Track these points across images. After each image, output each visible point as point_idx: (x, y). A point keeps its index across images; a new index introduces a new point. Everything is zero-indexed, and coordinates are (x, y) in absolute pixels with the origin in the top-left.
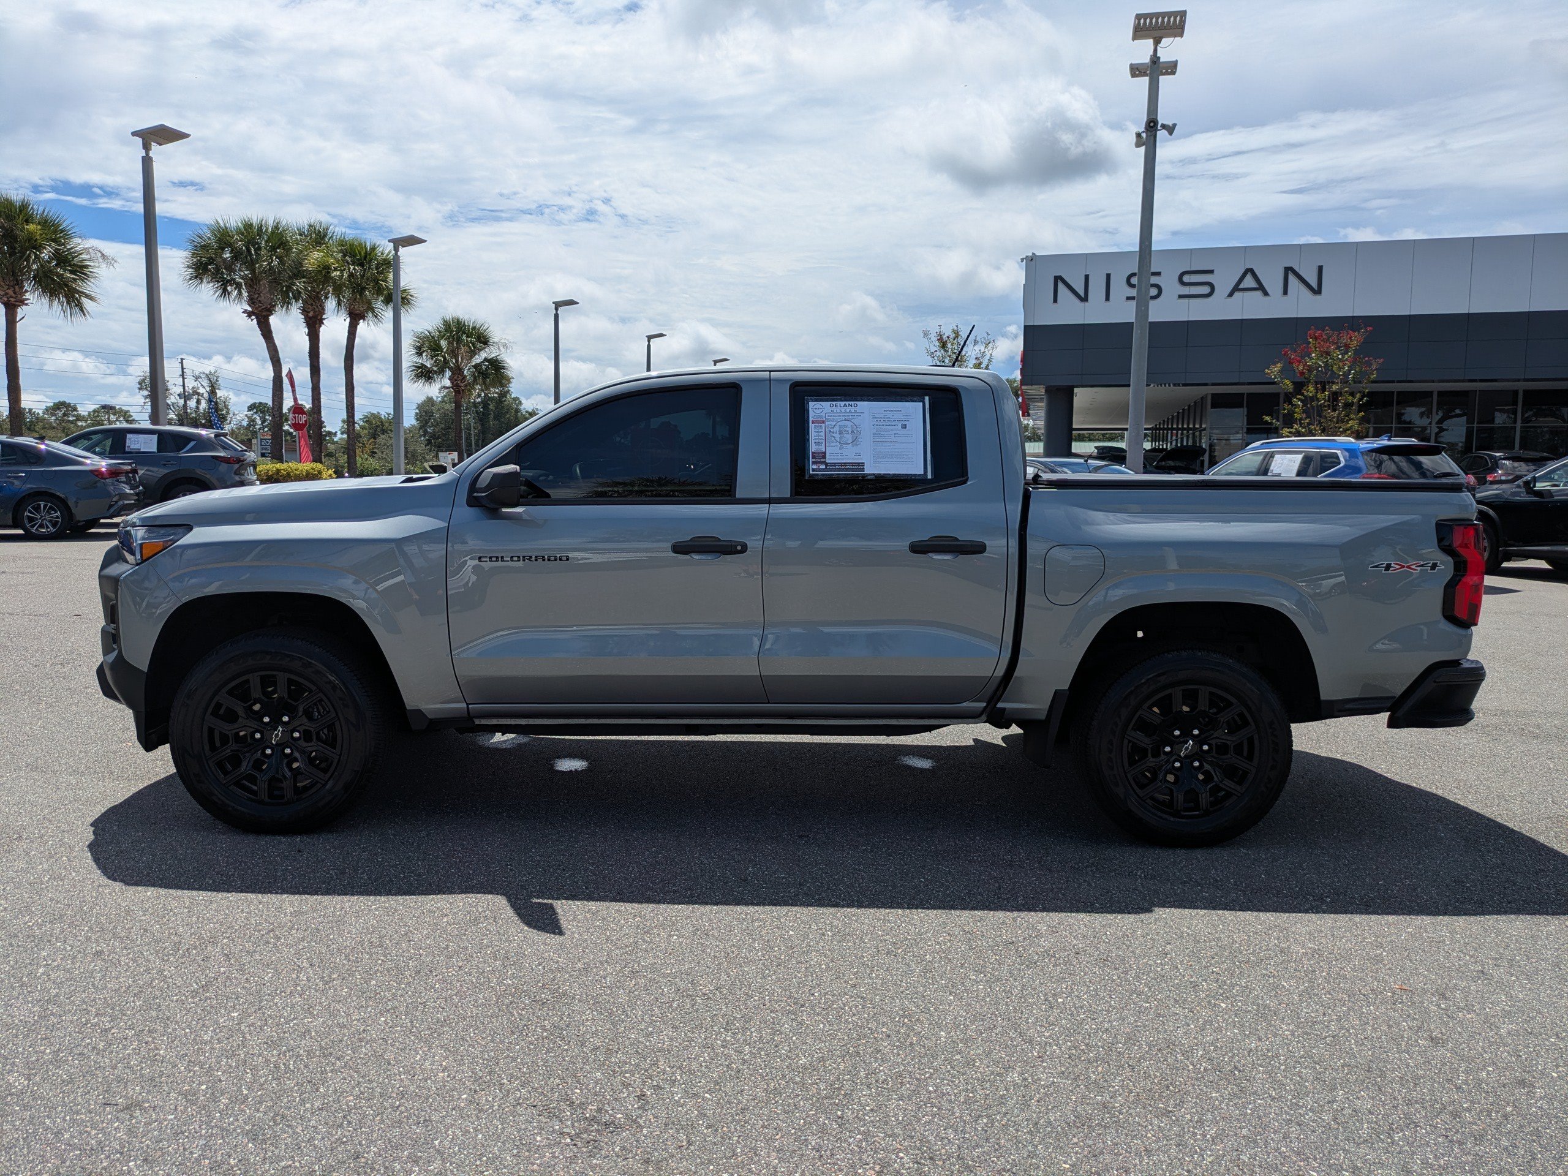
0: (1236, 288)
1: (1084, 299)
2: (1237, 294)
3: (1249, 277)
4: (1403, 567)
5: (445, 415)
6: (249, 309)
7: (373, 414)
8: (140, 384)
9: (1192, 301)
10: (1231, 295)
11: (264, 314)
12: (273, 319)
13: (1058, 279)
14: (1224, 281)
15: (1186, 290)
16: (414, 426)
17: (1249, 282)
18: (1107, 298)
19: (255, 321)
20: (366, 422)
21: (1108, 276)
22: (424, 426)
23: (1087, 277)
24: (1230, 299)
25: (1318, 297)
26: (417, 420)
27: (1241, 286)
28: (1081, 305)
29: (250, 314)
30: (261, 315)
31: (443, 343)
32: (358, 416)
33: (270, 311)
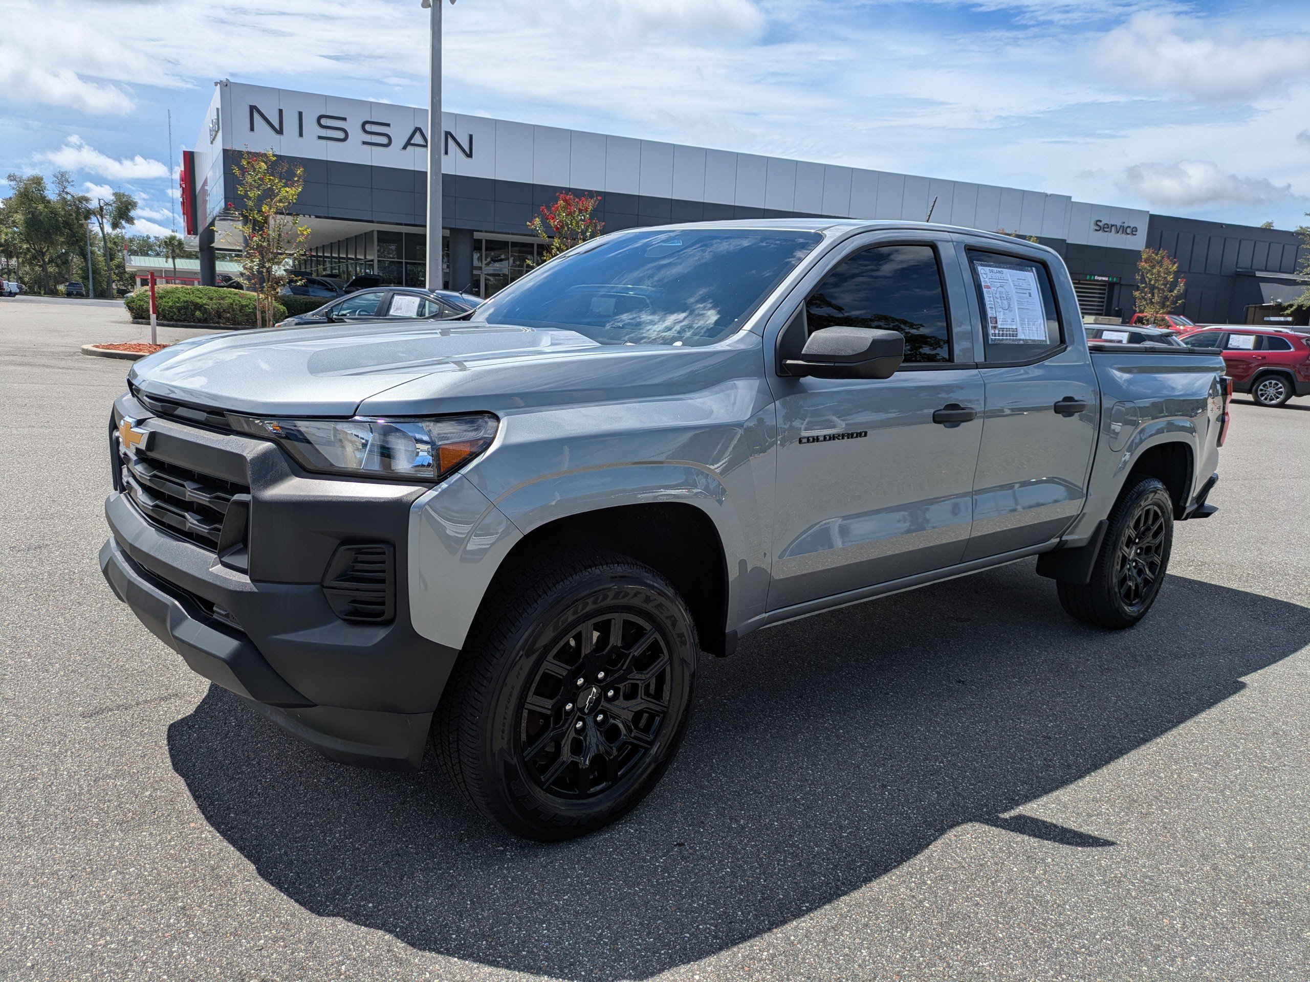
0: (408, 143)
1: (280, 132)
2: (409, 148)
3: (418, 135)
9: (374, 148)
10: (405, 148)
13: (253, 109)
14: (400, 135)
15: (368, 138)
17: (417, 139)
18: (301, 135)
21: (300, 114)
23: (281, 111)
24: (403, 152)
25: (469, 159)
27: (412, 142)
28: (278, 136)
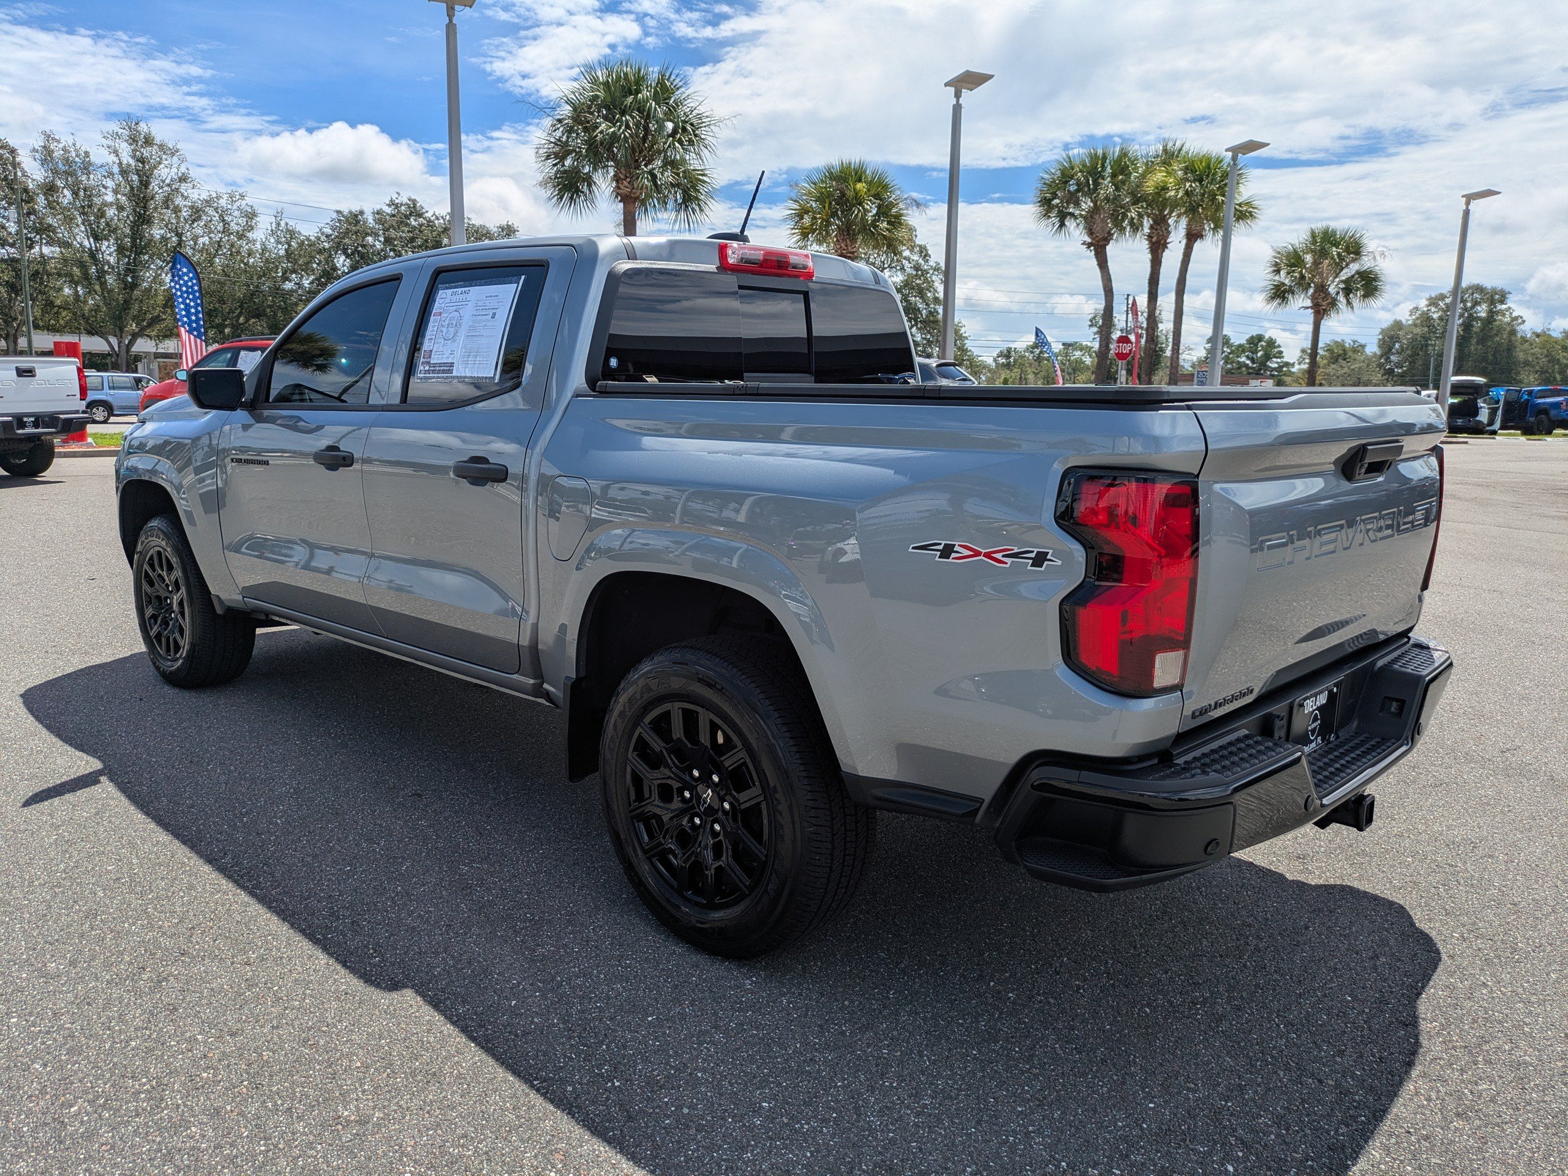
4: (988, 555)
5: (1414, 340)
6: (1089, 240)
7: (1336, 342)
8: (1091, 321)
11: (1101, 243)
12: (1110, 249)
16: (1375, 354)
19: (1093, 253)
20: (1327, 350)
22: (1386, 353)
26: (1379, 347)
29: (1089, 245)
30: (1099, 246)
31: (1308, 258)
32: (1321, 345)
33: (1107, 239)
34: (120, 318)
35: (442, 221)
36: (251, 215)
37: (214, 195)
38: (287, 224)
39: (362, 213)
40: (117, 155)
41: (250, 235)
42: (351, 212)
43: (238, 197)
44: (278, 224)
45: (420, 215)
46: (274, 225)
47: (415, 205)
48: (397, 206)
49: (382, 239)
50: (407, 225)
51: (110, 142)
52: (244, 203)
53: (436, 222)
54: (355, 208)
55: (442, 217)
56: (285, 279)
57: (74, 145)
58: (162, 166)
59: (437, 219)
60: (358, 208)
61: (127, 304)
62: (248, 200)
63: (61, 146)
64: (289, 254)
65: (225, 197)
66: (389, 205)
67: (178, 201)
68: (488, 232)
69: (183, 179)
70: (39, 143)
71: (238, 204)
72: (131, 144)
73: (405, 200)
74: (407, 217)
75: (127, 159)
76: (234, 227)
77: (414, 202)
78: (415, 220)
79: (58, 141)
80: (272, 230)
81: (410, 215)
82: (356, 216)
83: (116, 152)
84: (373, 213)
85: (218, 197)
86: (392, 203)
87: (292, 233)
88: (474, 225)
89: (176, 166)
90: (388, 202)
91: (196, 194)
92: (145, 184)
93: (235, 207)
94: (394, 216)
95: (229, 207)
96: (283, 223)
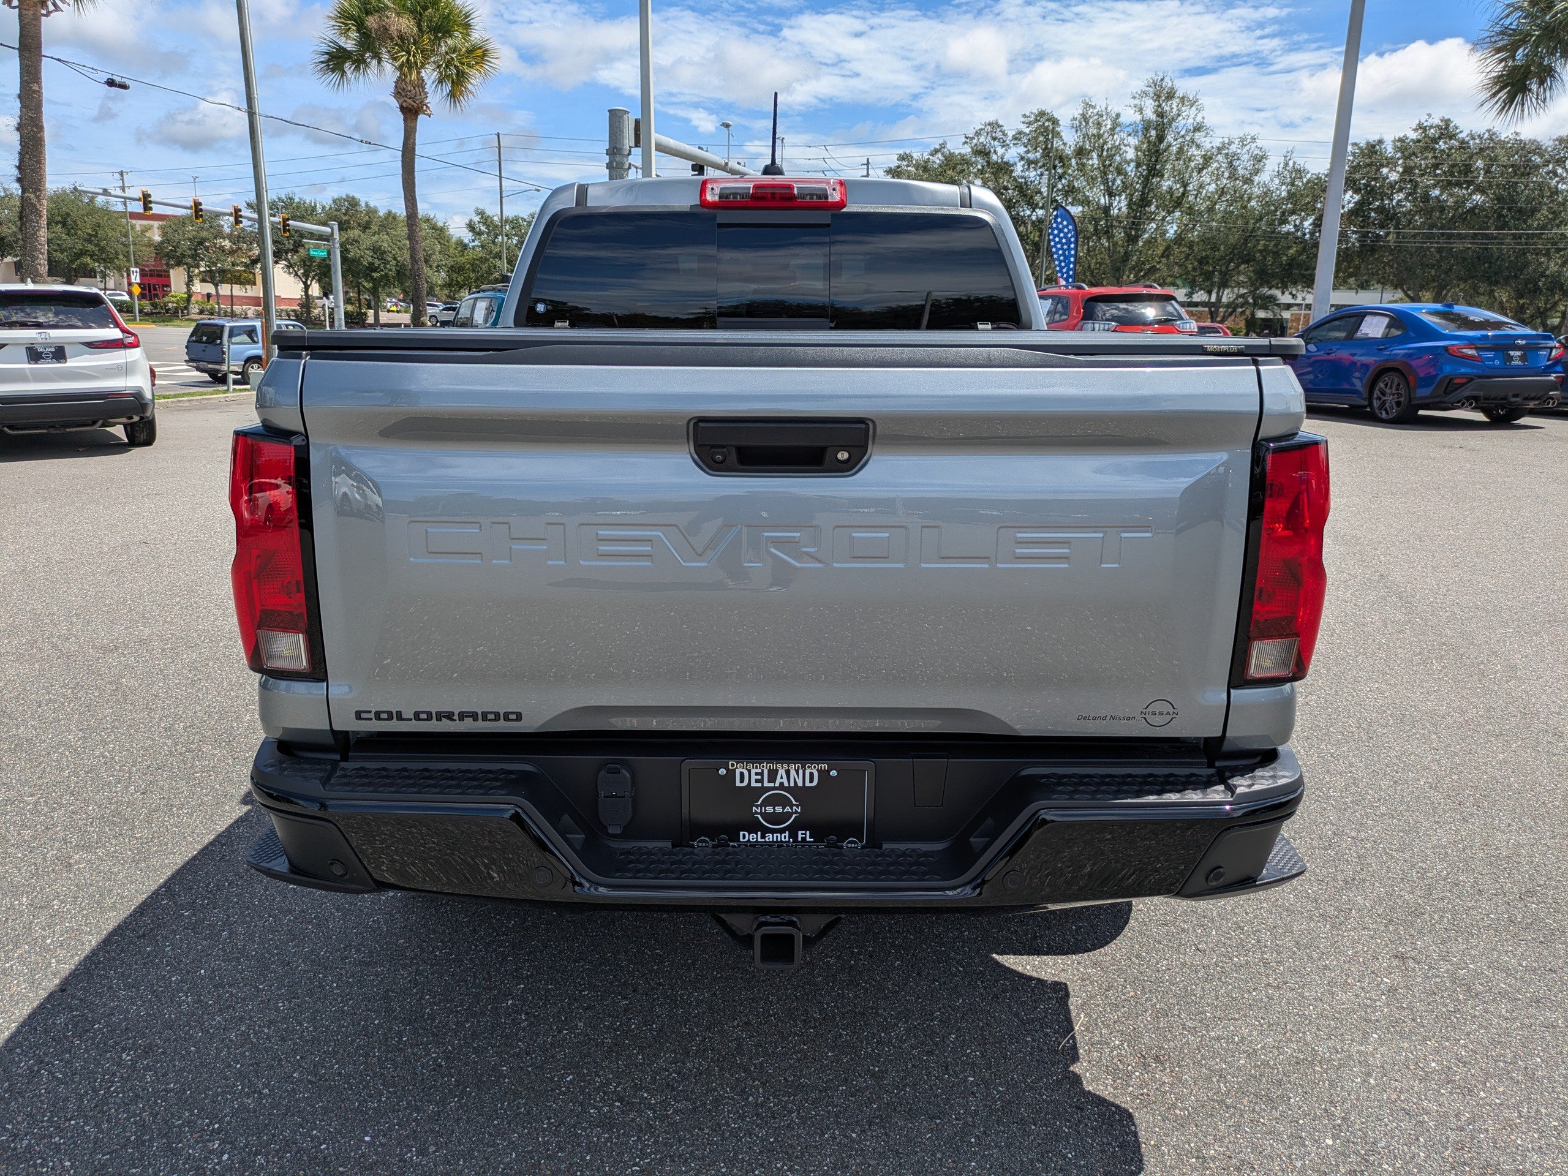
34: (1118, 269)
35: (1478, 141)
36: (1259, 159)
37: (1227, 141)
38: (1295, 163)
39: (1380, 142)
40: (1141, 113)
41: (1256, 179)
42: (1368, 143)
43: (1249, 141)
44: (1286, 164)
45: (1452, 137)
46: (1282, 166)
47: (1447, 126)
48: (1425, 129)
49: (1400, 169)
50: (1434, 149)
51: (1137, 102)
52: (1254, 145)
53: (1471, 142)
54: (1373, 138)
55: (1479, 136)
56: (1284, 222)
57: (1106, 109)
58: (1181, 118)
59: (1474, 139)
60: (1377, 138)
61: (1127, 256)
62: (1259, 143)
63: (1095, 111)
64: (1291, 196)
65: (1236, 142)
66: (1415, 130)
67: (1193, 151)
68: (1539, 147)
69: (1198, 129)
70: (1077, 112)
71: (1248, 147)
72: (1155, 101)
73: (1436, 121)
74: (1435, 141)
75: (1150, 115)
76: (1241, 171)
77: (1447, 122)
78: (1445, 143)
79: (1094, 107)
80: (1278, 172)
81: (1440, 138)
82: (1373, 146)
83: (1141, 110)
84: (1394, 141)
85: (1230, 143)
86: (1421, 127)
87: (1299, 172)
88: (1521, 141)
89: (1193, 116)
90: (1414, 127)
91: (1208, 143)
92: (1161, 138)
93: (1245, 150)
94: (1419, 141)
95: (1239, 151)
96: (1291, 163)
